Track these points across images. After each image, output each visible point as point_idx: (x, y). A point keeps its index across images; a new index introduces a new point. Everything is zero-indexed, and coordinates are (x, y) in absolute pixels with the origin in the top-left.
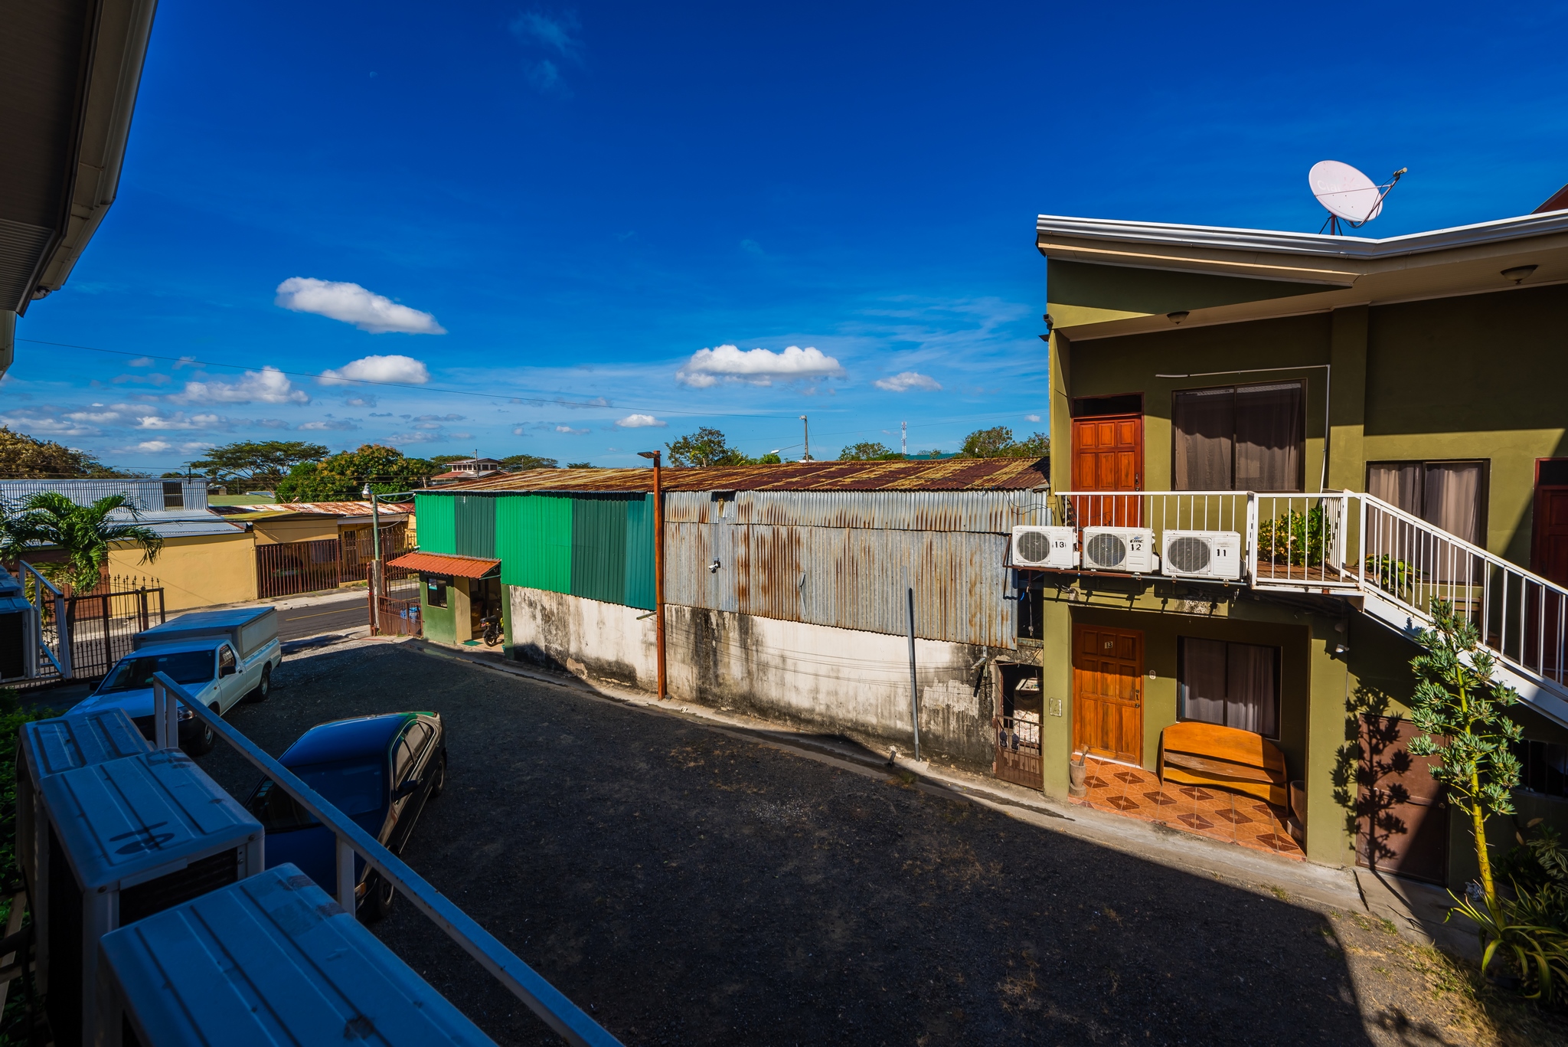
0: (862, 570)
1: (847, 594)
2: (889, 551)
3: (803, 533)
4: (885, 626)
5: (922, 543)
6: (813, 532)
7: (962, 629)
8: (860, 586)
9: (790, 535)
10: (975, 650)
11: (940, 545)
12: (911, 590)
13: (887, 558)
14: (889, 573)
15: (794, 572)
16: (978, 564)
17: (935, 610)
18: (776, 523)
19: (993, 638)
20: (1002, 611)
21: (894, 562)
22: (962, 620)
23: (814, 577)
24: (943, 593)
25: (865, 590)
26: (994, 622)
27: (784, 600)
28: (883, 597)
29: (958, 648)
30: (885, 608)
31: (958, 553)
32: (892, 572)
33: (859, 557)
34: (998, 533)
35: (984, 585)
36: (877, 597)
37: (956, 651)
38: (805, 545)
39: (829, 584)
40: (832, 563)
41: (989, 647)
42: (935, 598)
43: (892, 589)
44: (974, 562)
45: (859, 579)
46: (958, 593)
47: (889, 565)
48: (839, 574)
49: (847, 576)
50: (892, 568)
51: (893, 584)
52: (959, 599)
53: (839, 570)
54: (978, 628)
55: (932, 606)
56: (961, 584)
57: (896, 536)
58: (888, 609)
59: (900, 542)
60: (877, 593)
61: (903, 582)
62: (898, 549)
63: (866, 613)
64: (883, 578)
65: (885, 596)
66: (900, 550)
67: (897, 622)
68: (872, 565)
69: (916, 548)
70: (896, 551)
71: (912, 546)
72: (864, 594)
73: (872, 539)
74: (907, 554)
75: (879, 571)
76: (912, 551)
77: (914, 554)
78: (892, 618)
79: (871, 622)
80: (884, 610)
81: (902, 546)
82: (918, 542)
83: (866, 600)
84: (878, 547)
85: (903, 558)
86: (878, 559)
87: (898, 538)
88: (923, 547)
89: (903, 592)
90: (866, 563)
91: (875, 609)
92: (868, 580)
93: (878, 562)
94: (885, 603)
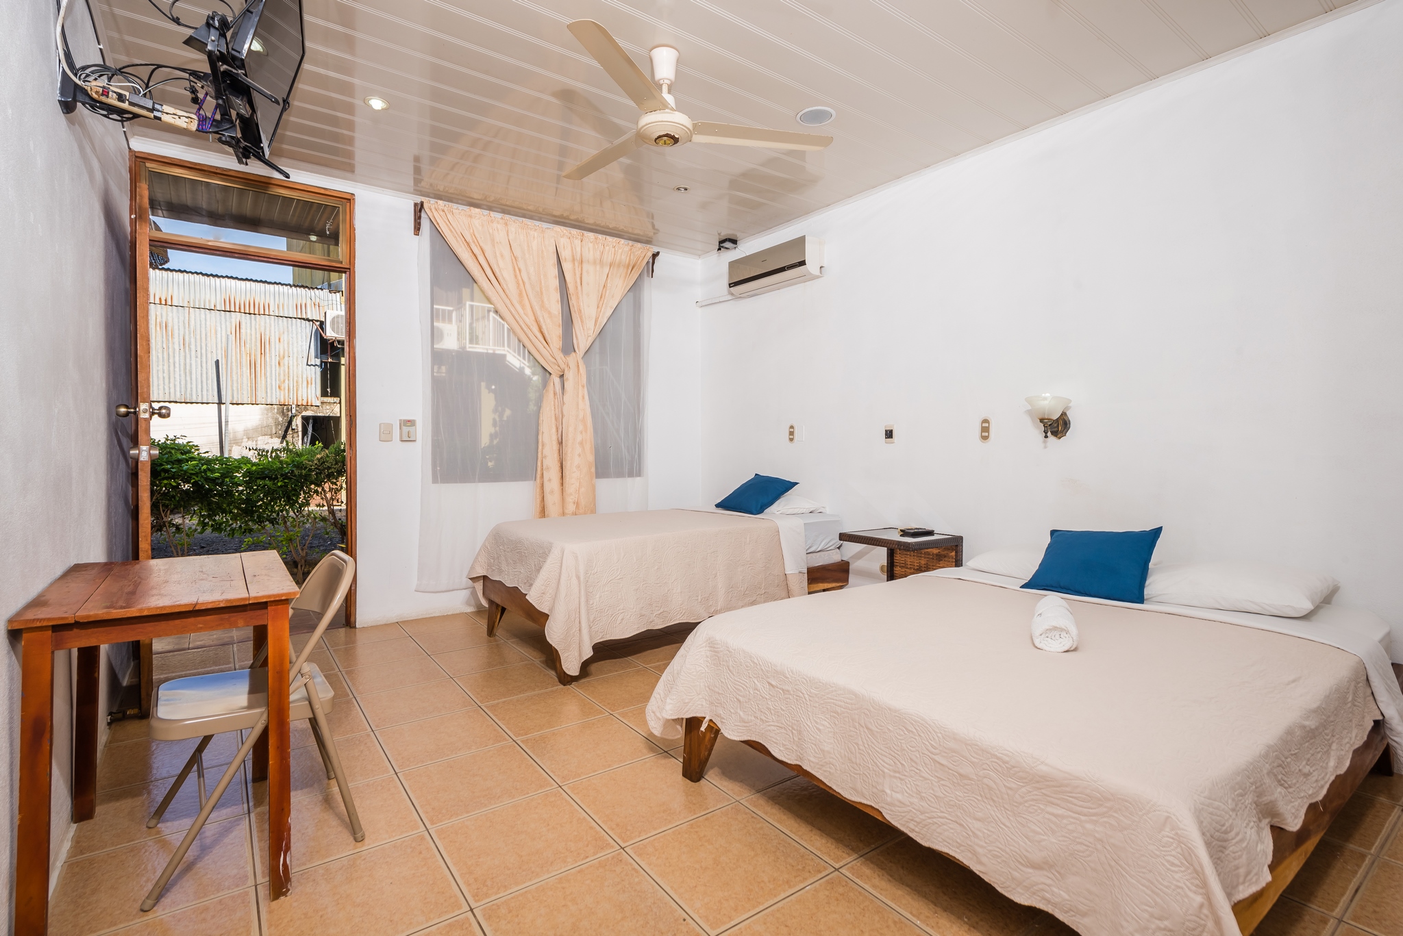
2: (192, 327)
4: (188, 396)
5: (231, 323)
7: (272, 393)
10: (284, 408)
11: (249, 325)
12: (217, 362)
13: (190, 334)
14: (193, 347)
16: (286, 342)
17: (245, 379)
19: (300, 399)
20: (307, 378)
21: (198, 337)
22: (272, 386)
24: (253, 366)
25: (161, 363)
26: (300, 386)
28: (185, 369)
29: (267, 410)
30: (188, 379)
31: (268, 333)
32: (196, 346)
34: (304, 319)
35: (291, 358)
36: (177, 369)
37: (266, 412)
41: (298, 406)
42: (244, 369)
43: (196, 362)
44: (282, 340)
46: (268, 364)
47: (193, 340)
51: (197, 357)
52: (268, 369)
54: (287, 391)
55: (242, 375)
56: (271, 357)
57: (200, 314)
58: (191, 379)
59: (206, 320)
60: (177, 365)
61: (209, 355)
62: (203, 326)
63: (162, 385)
64: (185, 351)
65: (188, 367)
66: (206, 327)
67: (202, 391)
68: (170, 339)
69: (223, 326)
70: (201, 327)
71: (218, 325)
72: (161, 367)
73: (170, 315)
74: (213, 331)
75: (179, 345)
76: (220, 329)
77: (221, 331)
78: (196, 388)
79: (170, 393)
80: (186, 381)
81: (208, 323)
82: (226, 321)
83: (164, 372)
84: (179, 322)
85: (209, 334)
86: (179, 334)
87: (203, 316)
88: (231, 325)
89: (209, 364)
90: (163, 337)
91: (175, 380)
92: (165, 354)
93: (179, 336)
94: (188, 374)
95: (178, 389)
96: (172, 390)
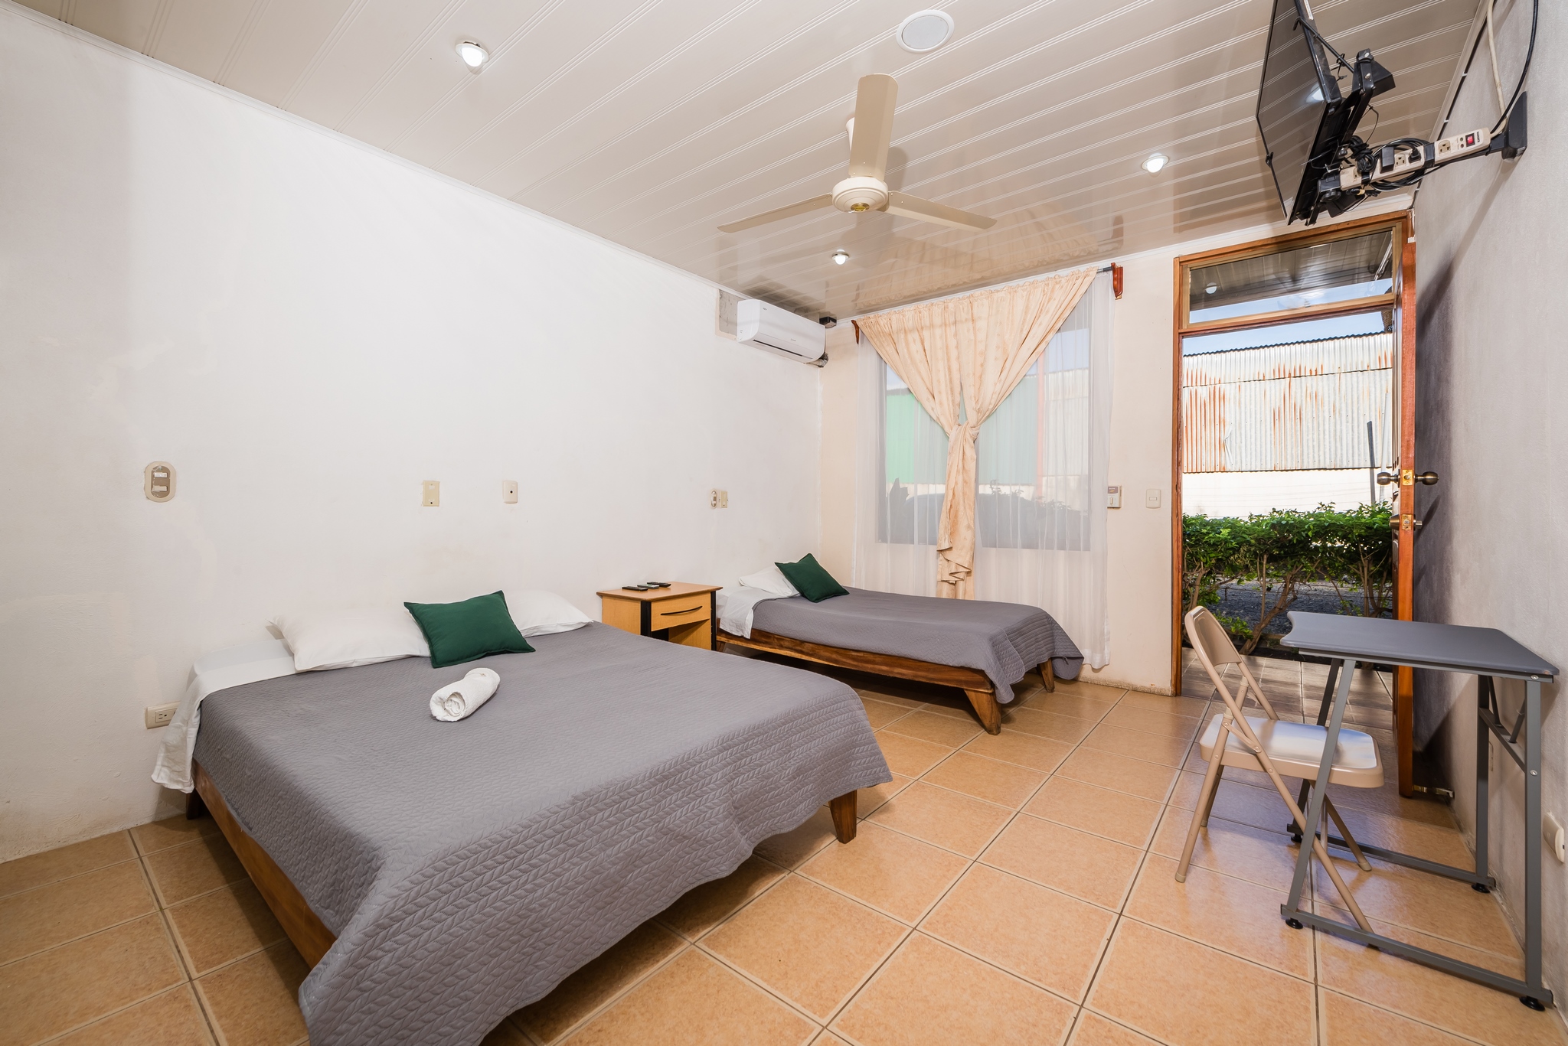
0: (1307, 415)
1: (1289, 438)
3: (1229, 391)
6: (1242, 388)
8: (1305, 429)
9: (1213, 396)
15: (1217, 427)
18: (1194, 384)
23: (1243, 428)
27: (1203, 454)
33: (1304, 402)
38: (1232, 401)
39: (1263, 432)
40: (1268, 412)
45: (1304, 423)
48: (1277, 422)
49: (1288, 422)
53: (1277, 417)
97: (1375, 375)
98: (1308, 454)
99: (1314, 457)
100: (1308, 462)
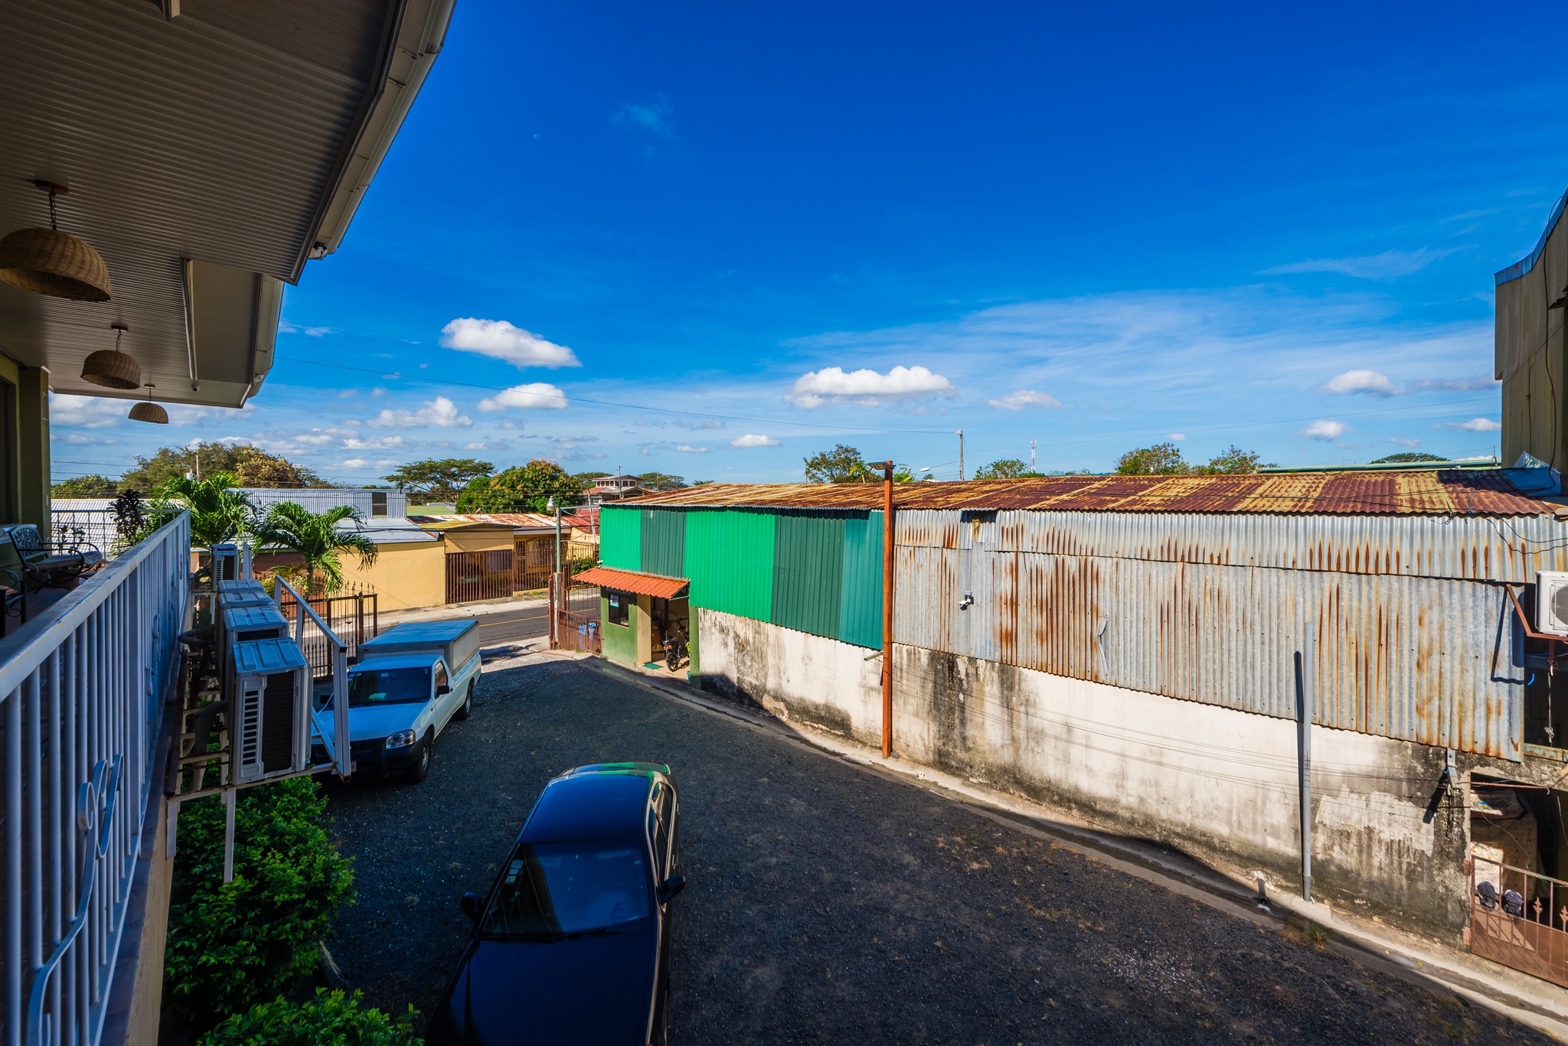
0: (1207, 619)
1: (1180, 651)
2: (1256, 597)
3: (1105, 567)
4: (1248, 702)
5: (1322, 589)
6: (1121, 566)
7: (1401, 719)
8: (1202, 642)
9: (1083, 570)
10: (1428, 753)
11: (1355, 593)
12: (1297, 655)
13: (1253, 607)
14: (1257, 628)
15: (1089, 617)
16: (1435, 625)
17: (1346, 687)
18: (1061, 552)
19: (1467, 739)
20: (1487, 700)
21: (1266, 612)
22: (1401, 706)
23: (1121, 625)
24: (1362, 665)
25: (1211, 649)
26: (1470, 714)
27: (1072, 652)
28: (1245, 660)
29: (1391, 747)
30: (1249, 676)
31: (1394, 607)
32: (1262, 626)
33: (1202, 602)
34: (1481, 581)
35: (1447, 657)
36: (1233, 660)
37: (1387, 750)
38: (1108, 583)
39: (1147, 635)
40: (1153, 608)
41: (1460, 751)
42: (1345, 669)
43: (1262, 651)
44: (1426, 620)
45: (1202, 633)
46: (1394, 665)
47: (1257, 617)
48: (1165, 625)
49: (1180, 627)
50: (1262, 620)
51: (1263, 643)
52: (1394, 674)
53: (1165, 618)
54: (1435, 721)
55: (1340, 680)
56: (1400, 653)
57: (1270, 576)
58: (1253, 678)
59: (1278, 586)
60: (1233, 654)
61: (1283, 642)
62: (1275, 595)
63: (1212, 681)
64: (1245, 633)
65: (1249, 659)
66: (1278, 597)
67: (1270, 698)
68: (1224, 615)
69: (1308, 596)
70: (1270, 597)
71: (1300, 593)
72: (1210, 654)
73: (1225, 579)
74: (1290, 603)
75: (1237, 623)
76: (1301, 599)
77: (1304, 603)
78: (1262, 691)
79: (1222, 694)
80: (1246, 679)
81: (1282, 591)
82: (1313, 586)
83: (1214, 663)
84: (1237, 590)
85: (1283, 608)
86: (1237, 607)
87: (1274, 580)
88: (1322, 595)
89: (1283, 656)
90: (1214, 612)
91: (1230, 677)
92: (1217, 635)
93: (1237, 611)
94: (1249, 669)
95: (1234, 689)
96: (1225, 691)
97: (1304, 578)
98: (1207, 681)
99: (1214, 687)
100: (1207, 693)
